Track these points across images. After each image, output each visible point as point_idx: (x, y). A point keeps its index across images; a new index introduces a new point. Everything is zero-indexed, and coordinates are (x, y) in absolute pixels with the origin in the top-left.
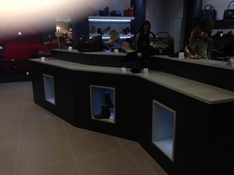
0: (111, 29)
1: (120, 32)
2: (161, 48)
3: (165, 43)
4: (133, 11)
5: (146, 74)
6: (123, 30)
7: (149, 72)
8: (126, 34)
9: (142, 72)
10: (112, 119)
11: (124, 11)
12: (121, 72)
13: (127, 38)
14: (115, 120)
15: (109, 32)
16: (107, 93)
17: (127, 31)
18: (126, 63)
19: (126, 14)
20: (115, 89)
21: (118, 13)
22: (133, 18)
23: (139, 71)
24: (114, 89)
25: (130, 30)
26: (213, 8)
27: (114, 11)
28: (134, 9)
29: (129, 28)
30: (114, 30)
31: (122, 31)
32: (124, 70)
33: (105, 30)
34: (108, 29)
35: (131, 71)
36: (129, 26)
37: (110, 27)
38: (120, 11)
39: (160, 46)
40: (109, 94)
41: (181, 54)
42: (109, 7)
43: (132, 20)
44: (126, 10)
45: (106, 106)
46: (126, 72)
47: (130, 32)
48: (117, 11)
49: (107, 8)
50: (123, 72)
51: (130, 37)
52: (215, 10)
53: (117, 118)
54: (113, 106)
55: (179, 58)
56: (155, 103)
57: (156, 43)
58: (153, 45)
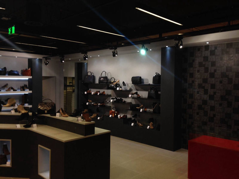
0: (9, 87)
1: (18, 89)
2: (46, 110)
3: (49, 106)
4: (30, 71)
5: (35, 128)
6: (21, 87)
7: (37, 126)
8: (24, 90)
9: (32, 127)
10: (8, 164)
11: (22, 70)
12: (16, 128)
13: (25, 94)
14: (11, 164)
15: (6, 89)
16: (5, 144)
17: (25, 88)
18: (20, 121)
19: (24, 73)
20: (12, 141)
21: (16, 73)
22: (31, 77)
23: (30, 126)
24: (10, 140)
25: (28, 87)
26: (92, 74)
27: (12, 71)
28: (32, 70)
29: (26, 85)
30: (12, 87)
31: (19, 88)
32: (19, 126)
33: (2, 87)
34: (6, 86)
35: (24, 126)
36: (27, 83)
37: (7, 84)
38: (18, 71)
39: (45, 108)
40: (6, 145)
41: (58, 114)
42: (7, 68)
43: (29, 79)
44: (24, 70)
45: (3, 154)
46: (20, 128)
47: (27, 88)
48: (15, 71)
49: (5, 68)
50: (17, 128)
51: (27, 93)
52: (94, 76)
53: (13, 163)
54: (10, 154)
55: (56, 116)
56: (40, 147)
57: (43, 107)
58: (41, 107)
